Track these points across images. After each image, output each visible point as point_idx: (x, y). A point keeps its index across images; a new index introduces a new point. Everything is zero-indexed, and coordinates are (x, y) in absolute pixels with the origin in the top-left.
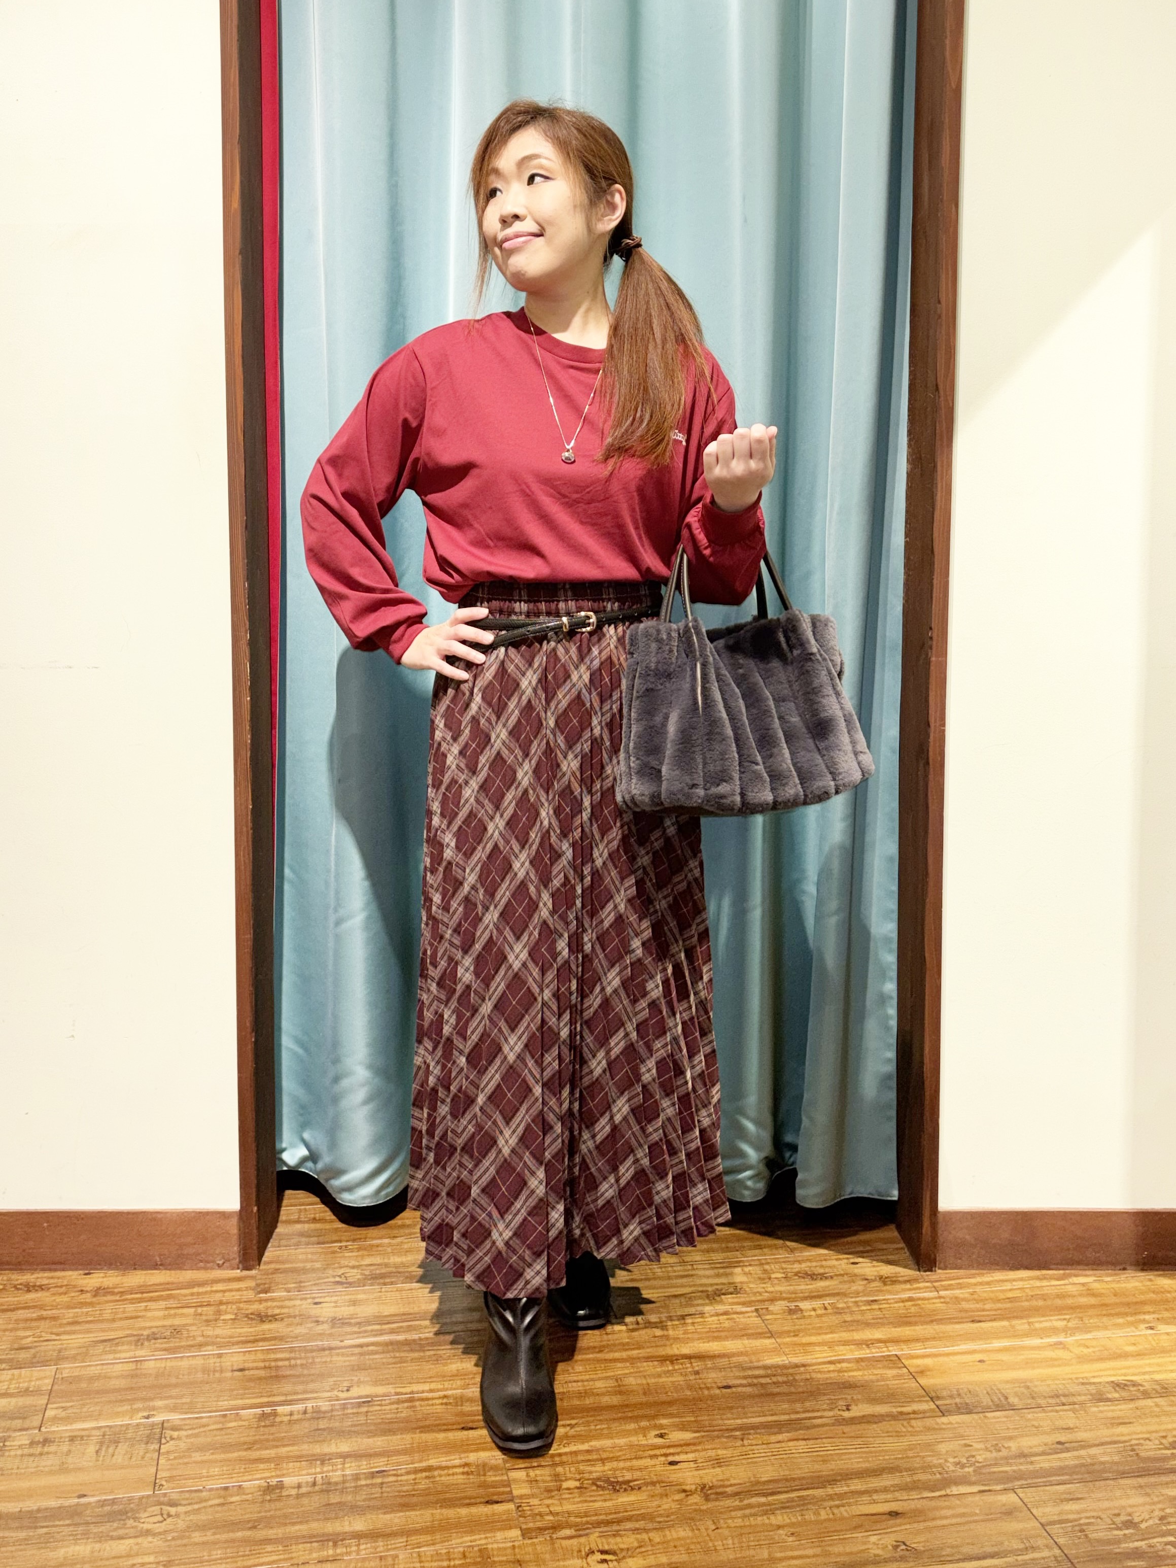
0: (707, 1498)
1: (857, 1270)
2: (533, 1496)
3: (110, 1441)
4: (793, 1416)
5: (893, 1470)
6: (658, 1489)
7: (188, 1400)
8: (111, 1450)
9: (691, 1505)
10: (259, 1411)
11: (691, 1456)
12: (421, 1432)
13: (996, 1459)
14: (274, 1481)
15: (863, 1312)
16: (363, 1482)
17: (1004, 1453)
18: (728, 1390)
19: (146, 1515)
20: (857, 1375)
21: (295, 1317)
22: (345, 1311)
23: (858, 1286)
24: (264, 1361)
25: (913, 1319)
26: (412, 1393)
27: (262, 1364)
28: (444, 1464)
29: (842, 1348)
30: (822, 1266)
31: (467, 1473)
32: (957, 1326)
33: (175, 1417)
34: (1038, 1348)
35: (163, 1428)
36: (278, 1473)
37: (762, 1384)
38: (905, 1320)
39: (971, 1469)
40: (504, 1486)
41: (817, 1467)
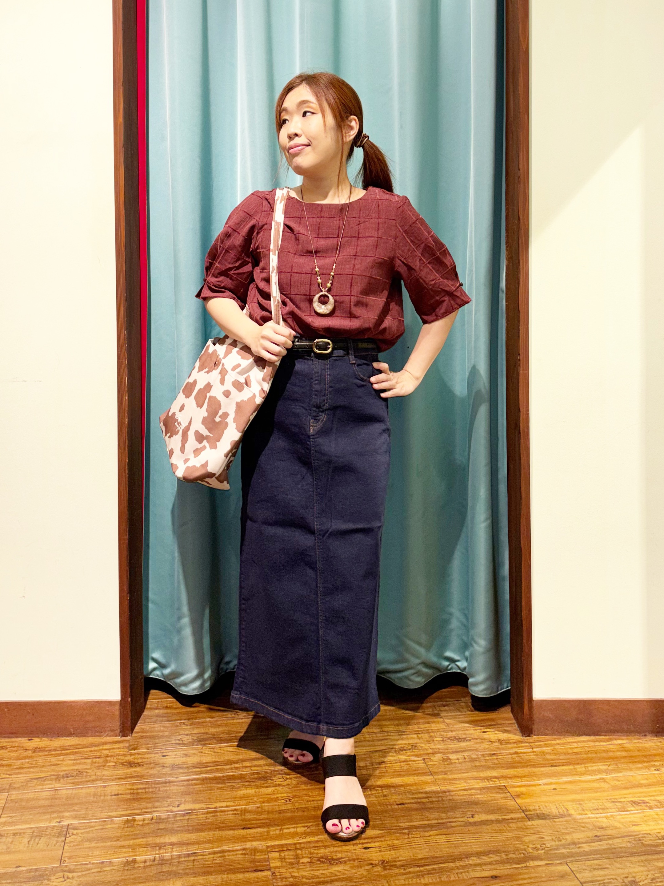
0: (385, 869)
1: (485, 736)
2: (282, 867)
3: (37, 836)
4: (440, 821)
5: (496, 852)
6: (356, 863)
7: (84, 813)
8: (37, 840)
9: (375, 872)
10: (125, 818)
11: (377, 844)
12: (219, 831)
13: (558, 845)
14: (131, 859)
15: (486, 761)
16: (183, 859)
17: (563, 842)
18: (403, 806)
19: (55, 877)
20: (480, 797)
21: (151, 763)
22: (180, 760)
23: (485, 745)
24: (131, 789)
25: (517, 765)
26: (216, 808)
27: (129, 792)
28: (231, 849)
29: (472, 781)
30: (465, 734)
31: (245, 854)
32: (542, 769)
33: (75, 822)
34: (590, 781)
35: (68, 828)
36: (134, 854)
37: (423, 803)
38: (512, 765)
39: (543, 851)
40: (266, 861)
41: (451, 850)
